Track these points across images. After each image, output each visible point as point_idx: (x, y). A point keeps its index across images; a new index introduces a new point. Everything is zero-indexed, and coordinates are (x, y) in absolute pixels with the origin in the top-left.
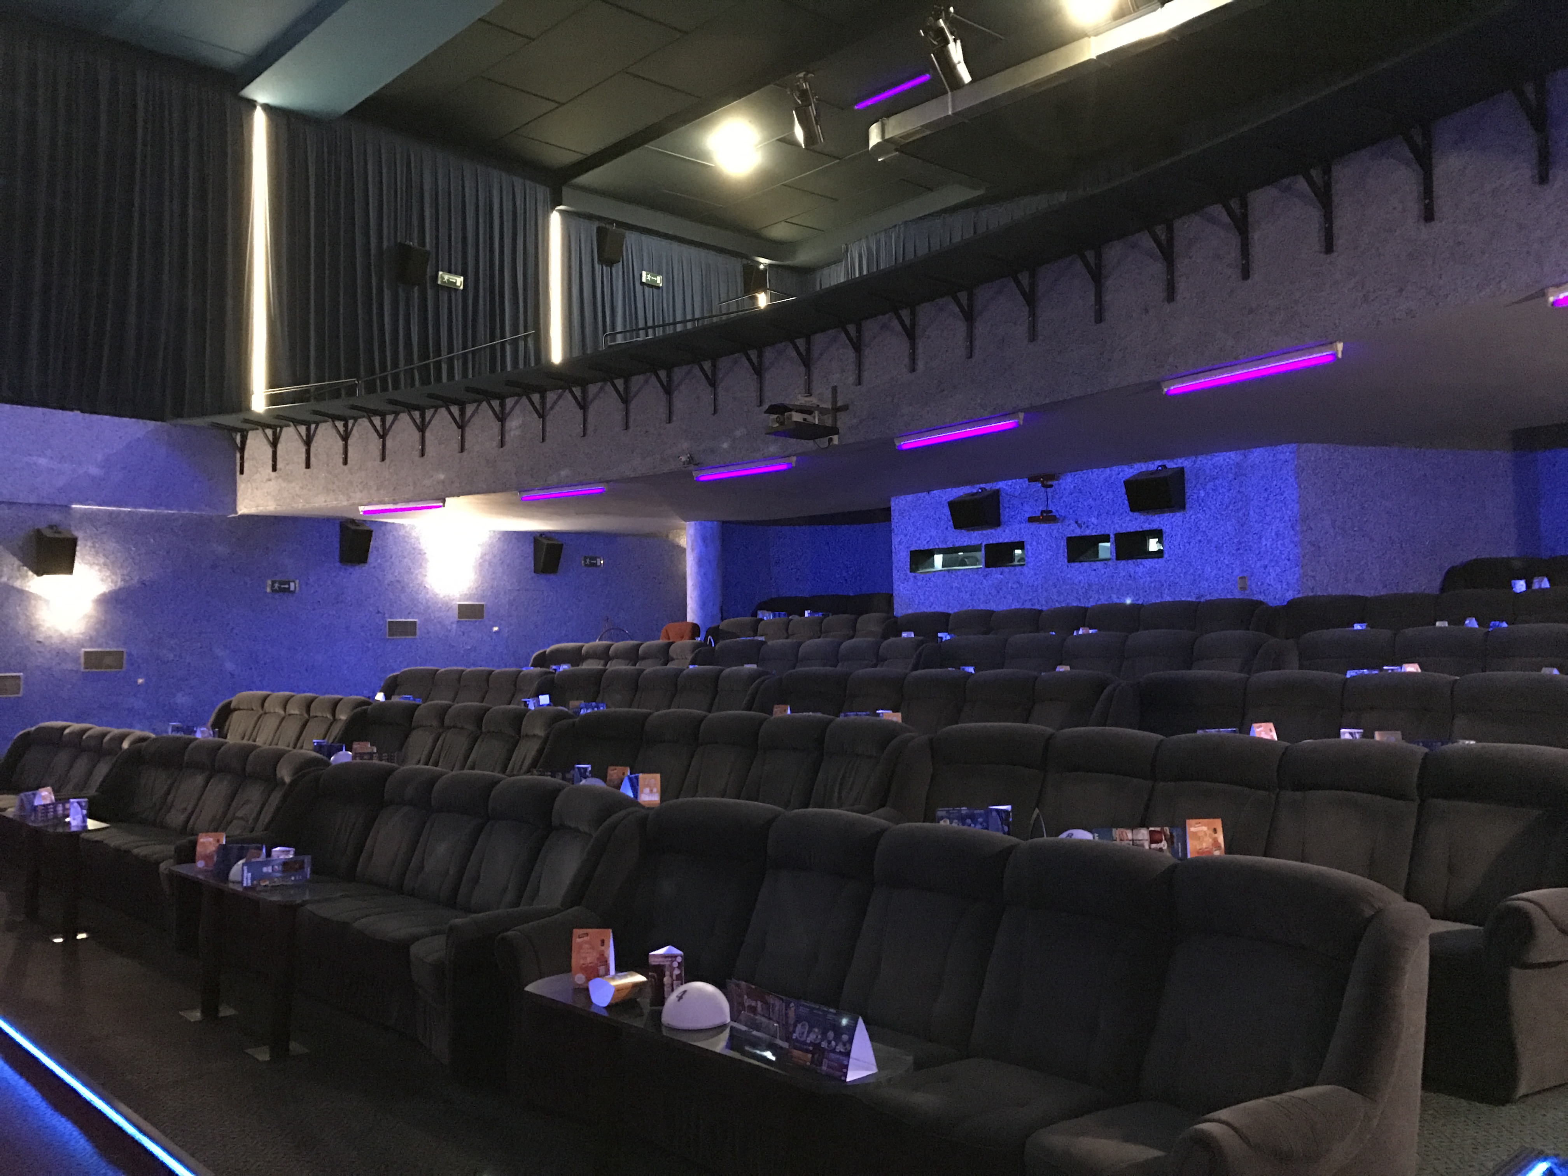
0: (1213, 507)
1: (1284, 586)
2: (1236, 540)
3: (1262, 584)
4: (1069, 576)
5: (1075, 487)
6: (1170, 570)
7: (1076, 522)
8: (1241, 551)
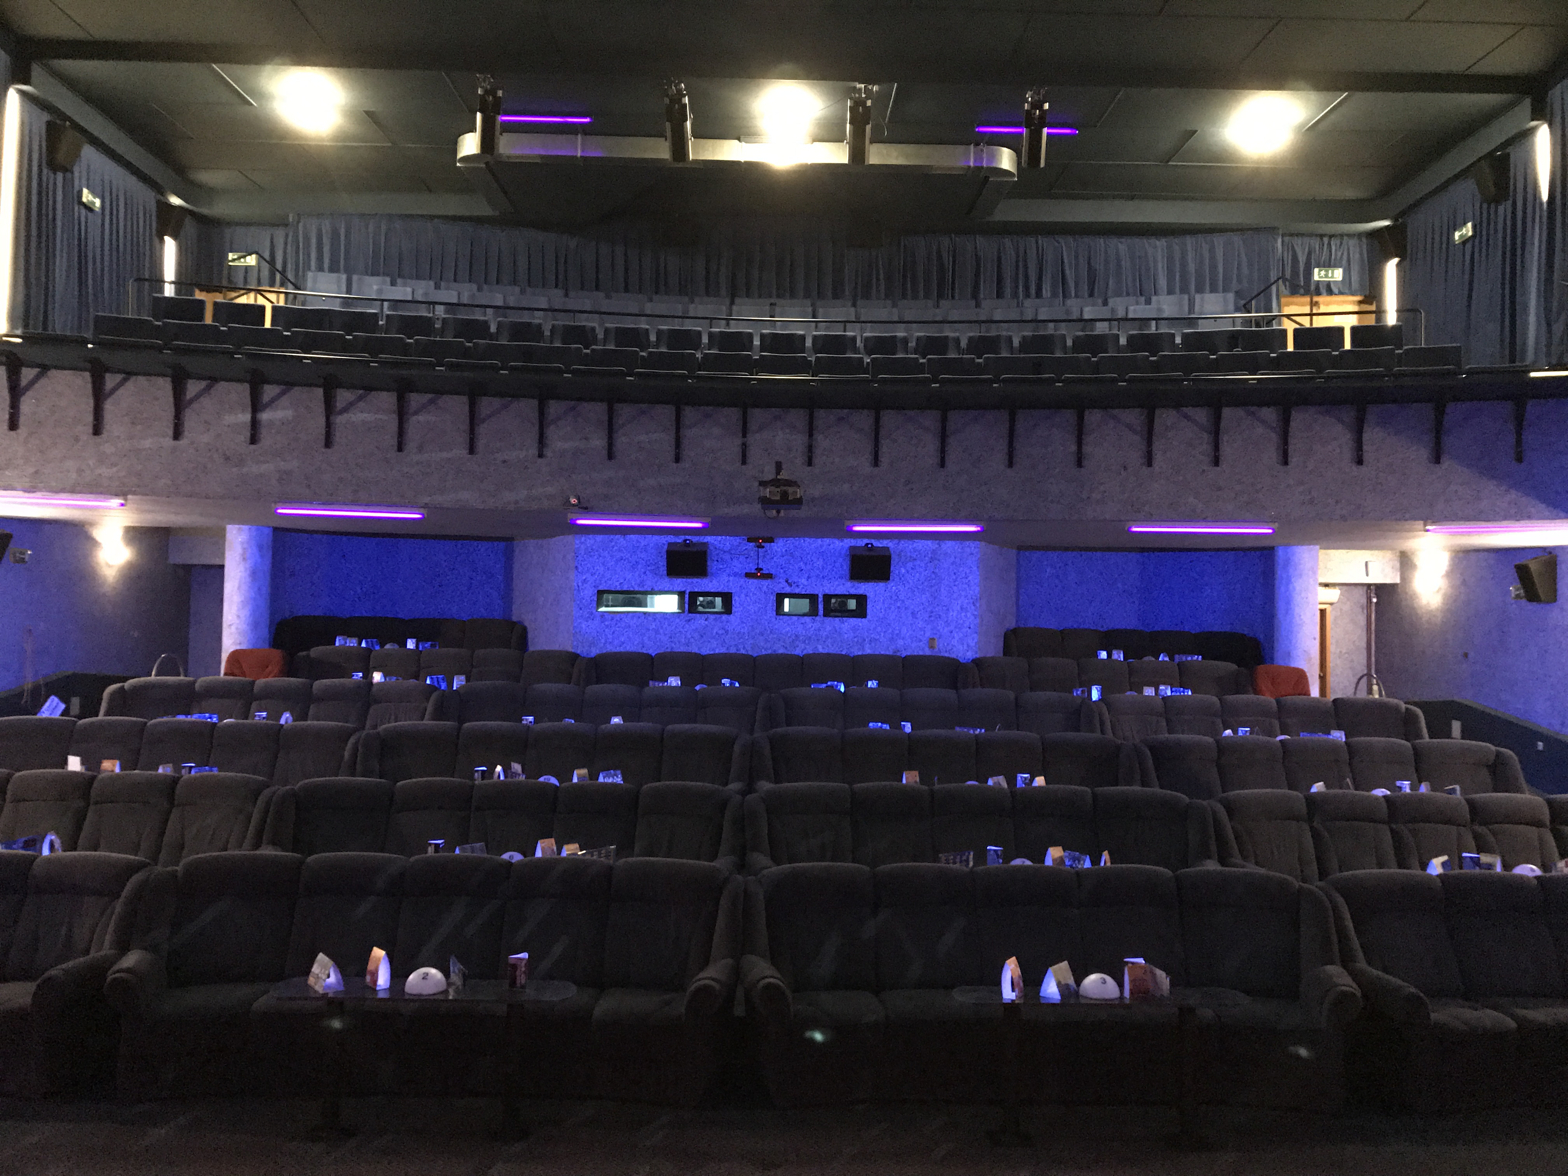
0: (910, 581)
1: (965, 647)
2: (929, 610)
3: (948, 644)
4: (776, 627)
5: (786, 550)
6: (872, 628)
7: (787, 581)
8: (932, 619)
